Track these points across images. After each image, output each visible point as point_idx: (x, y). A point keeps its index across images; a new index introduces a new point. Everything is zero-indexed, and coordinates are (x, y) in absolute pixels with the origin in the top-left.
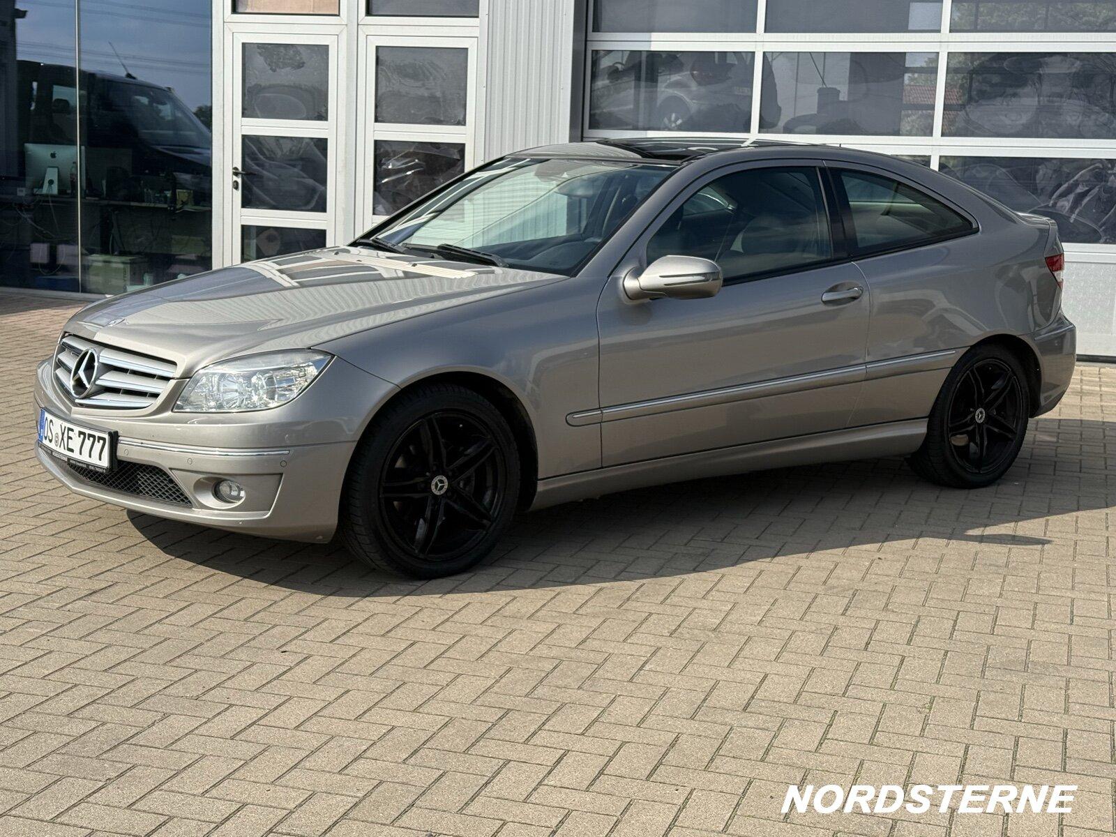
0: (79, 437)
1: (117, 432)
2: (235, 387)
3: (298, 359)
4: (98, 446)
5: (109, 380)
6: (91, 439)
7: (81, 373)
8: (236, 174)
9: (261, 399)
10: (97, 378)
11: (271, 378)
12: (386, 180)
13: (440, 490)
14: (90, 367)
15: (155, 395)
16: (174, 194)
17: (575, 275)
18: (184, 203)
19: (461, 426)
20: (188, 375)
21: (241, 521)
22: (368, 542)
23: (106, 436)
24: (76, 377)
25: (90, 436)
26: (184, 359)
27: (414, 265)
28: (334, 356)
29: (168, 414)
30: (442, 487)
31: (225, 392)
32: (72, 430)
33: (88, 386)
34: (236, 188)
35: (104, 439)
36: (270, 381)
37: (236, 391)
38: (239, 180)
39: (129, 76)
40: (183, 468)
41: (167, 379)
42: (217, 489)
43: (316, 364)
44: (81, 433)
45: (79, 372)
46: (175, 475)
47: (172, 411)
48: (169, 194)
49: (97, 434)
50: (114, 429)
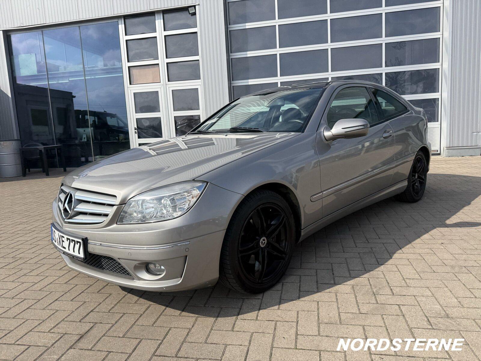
0: (67, 241)
1: (87, 238)
2: (152, 205)
3: (188, 186)
4: (77, 246)
5: (81, 208)
6: (73, 242)
7: (66, 205)
8: (135, 129)
9: (167, 211)
10: (74, 208)
11: (173, 199)
12: (179, 127)
13: (264, 244)
14: (70, 202)
15: (106, 215)
16: (119, 138)
17: (303, 132)
18: (122, 140)
19: (271, 210)
20: (123, 202)
21: (165, 287)
22: (235, 282)
23: (81, 241)
24: (64, 208)
25: (73, 240)
26: (120, 193)
27: (226, 135)
28: (208, 182)
29: (115, 226)
30: (264, 243)
31: (146, 209)
32: (64, 237)
33: (70, 212)
34: (136, 133)
35: (80, 242)
36: (173, 200)
37: (153, 207)
38: (137, 131)
39: (105, 111)
40: (127, 258)
41: (112, 205)
42: (148, 267)
43: (199, 188)
44: (68, 239)
45: (65, 205)
46: (122, 262)
47: (116, 224)
48: (117, 138)
49: (76, 240)
50: (85, 236)
